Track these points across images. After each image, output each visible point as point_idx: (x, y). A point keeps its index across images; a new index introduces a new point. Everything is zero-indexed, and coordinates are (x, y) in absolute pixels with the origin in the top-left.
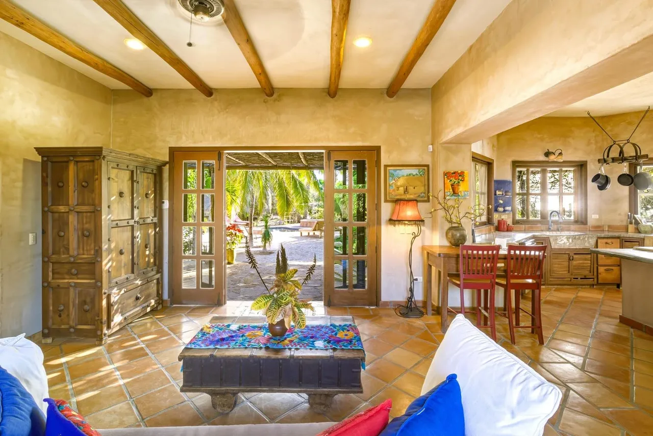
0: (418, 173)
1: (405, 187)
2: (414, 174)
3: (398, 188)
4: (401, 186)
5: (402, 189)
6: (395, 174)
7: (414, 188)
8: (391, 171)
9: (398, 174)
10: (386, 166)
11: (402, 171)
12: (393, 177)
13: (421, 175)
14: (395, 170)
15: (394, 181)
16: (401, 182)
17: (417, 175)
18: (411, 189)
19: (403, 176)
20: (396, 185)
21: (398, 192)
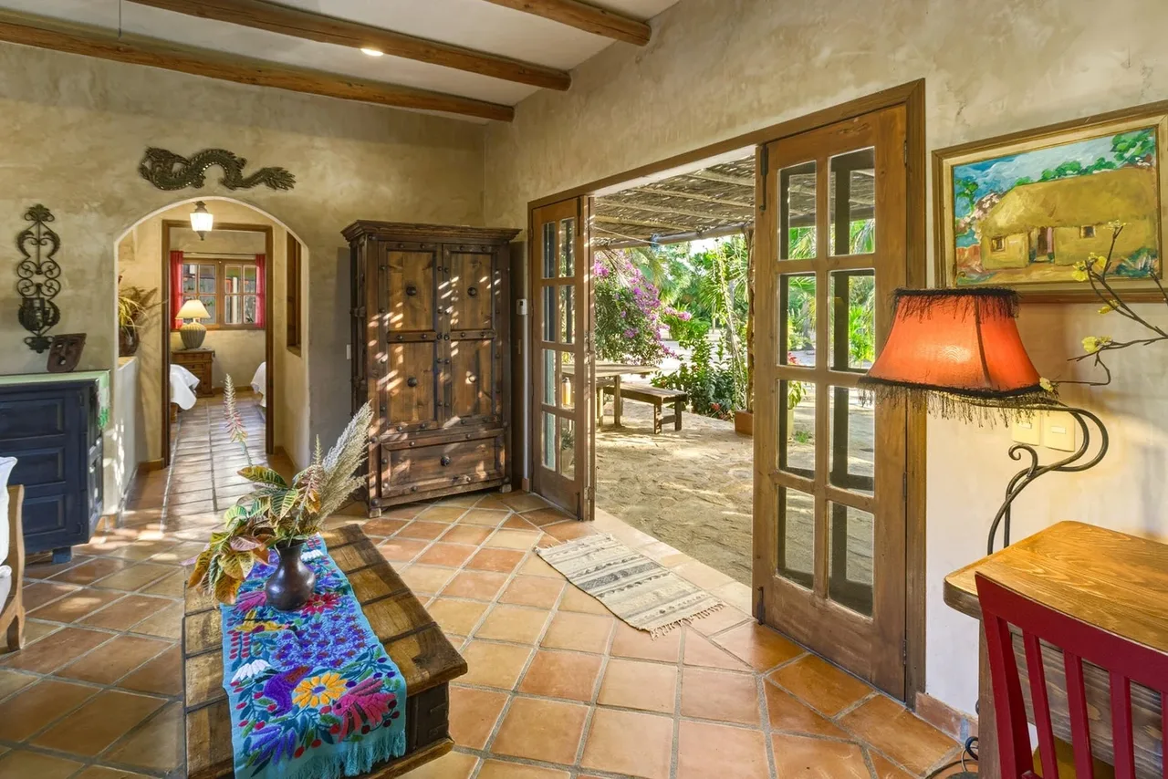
0: (1110, 157)
1: (1035, 234)
2: (1087, 160)
3: (998, 239)
4: (1012, 230)
5: (1016, 246)
6: (980, 178)
7: (1088, 231)
8: (960, 174)
9: (995, 182)
10: (940, 155)
11: (1018, 160)
12: (971, 196)
13: (1132, 162)
14: (983, 166)
15: (977, 213)
16: (1009, 212)
17: (1101, 164)
18: (1067, 240)
19: (1022, 183)
20: (984, 227)
21: (1000, 256)
